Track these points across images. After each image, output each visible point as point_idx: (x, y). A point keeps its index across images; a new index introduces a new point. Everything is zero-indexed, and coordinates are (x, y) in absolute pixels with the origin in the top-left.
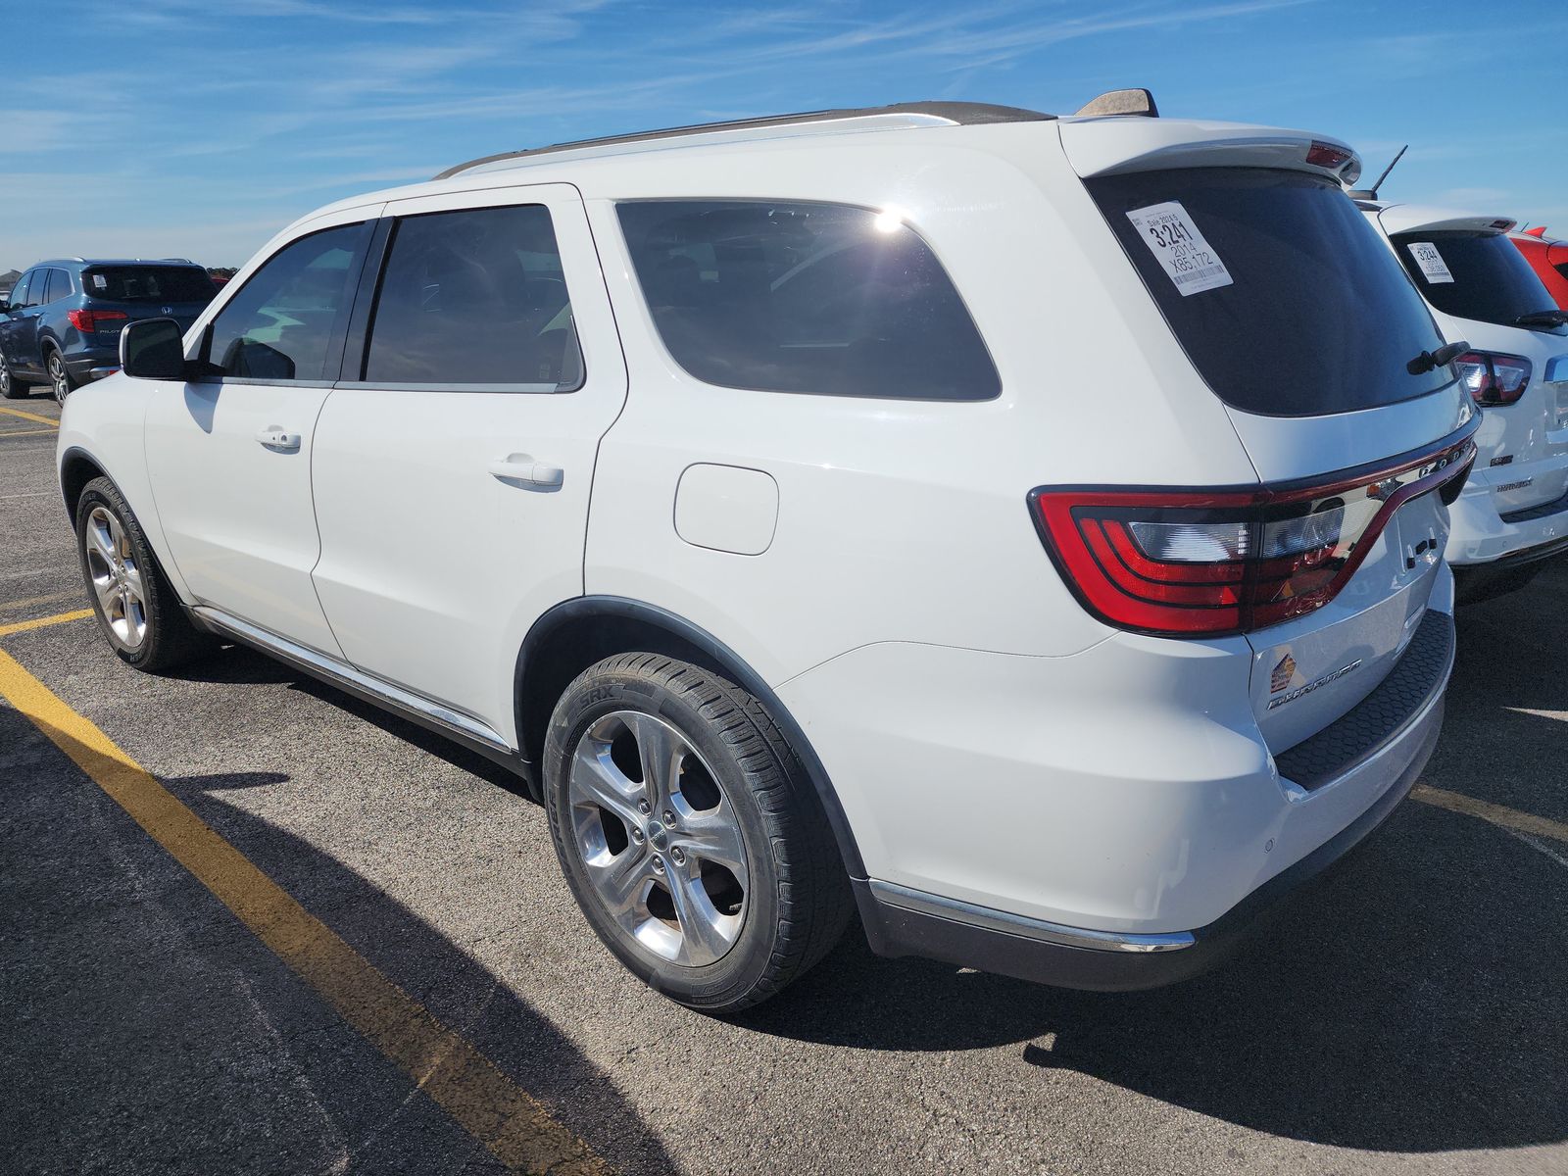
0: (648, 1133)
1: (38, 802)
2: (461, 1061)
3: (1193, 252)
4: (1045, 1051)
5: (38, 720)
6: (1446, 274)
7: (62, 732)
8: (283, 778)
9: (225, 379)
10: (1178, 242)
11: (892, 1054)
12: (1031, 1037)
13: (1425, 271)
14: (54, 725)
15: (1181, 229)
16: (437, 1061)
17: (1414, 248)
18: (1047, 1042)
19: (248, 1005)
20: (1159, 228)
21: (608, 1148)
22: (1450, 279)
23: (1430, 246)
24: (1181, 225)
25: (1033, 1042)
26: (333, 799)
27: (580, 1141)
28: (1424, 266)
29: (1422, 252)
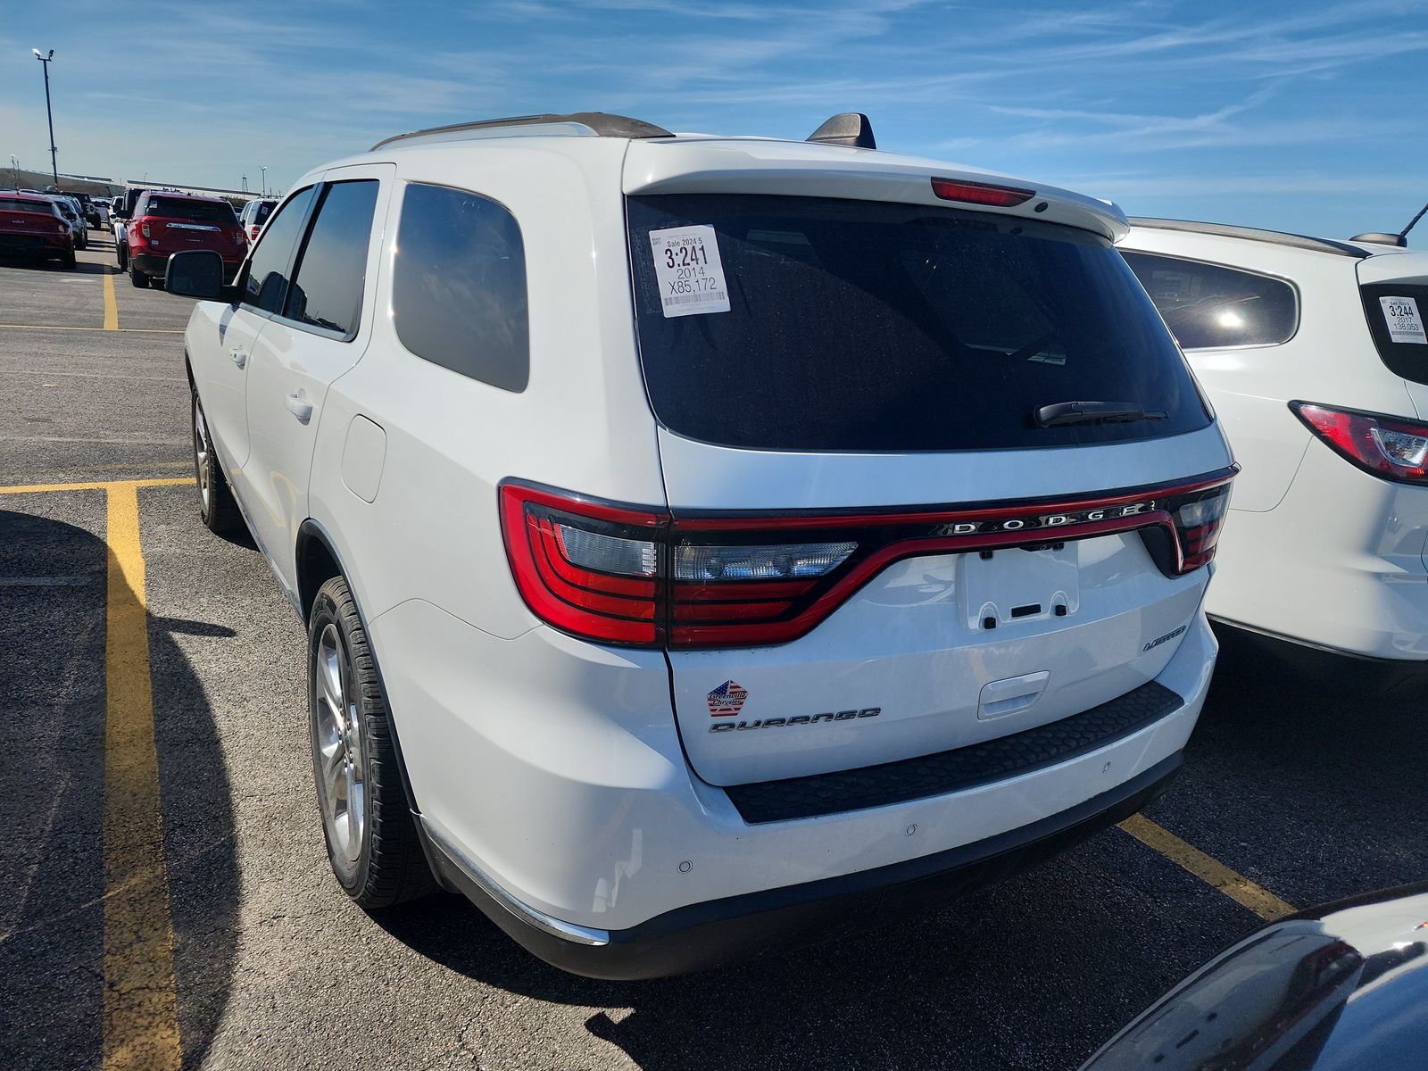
0: (229, 985)
1: (58, 614)
2: (149, 888)
3: (700, 277)
4: (611, 1021)
5: (113, 554)
6: (1421, 334)
7: (119, 566)
8: (230, 633)
9: (242, 304)
10: (689, 264)
11: (477, 984)
12: (608, 1006)
13: (1391, 328)
14: (119, 560)
15: (700, 254)
16: (133, 882)
17: (1386, 302)
18: (618, 1015)
19: (52, 800)
20: (675, 250)
21: (187, 988)
22: (1422, 340)
23: (1410, 302)
24: (702, 248)
25: (608, 1012)
26: (250, 659)
27: (172, 977)
28: (1392, 322)
29: (1396, 307)
